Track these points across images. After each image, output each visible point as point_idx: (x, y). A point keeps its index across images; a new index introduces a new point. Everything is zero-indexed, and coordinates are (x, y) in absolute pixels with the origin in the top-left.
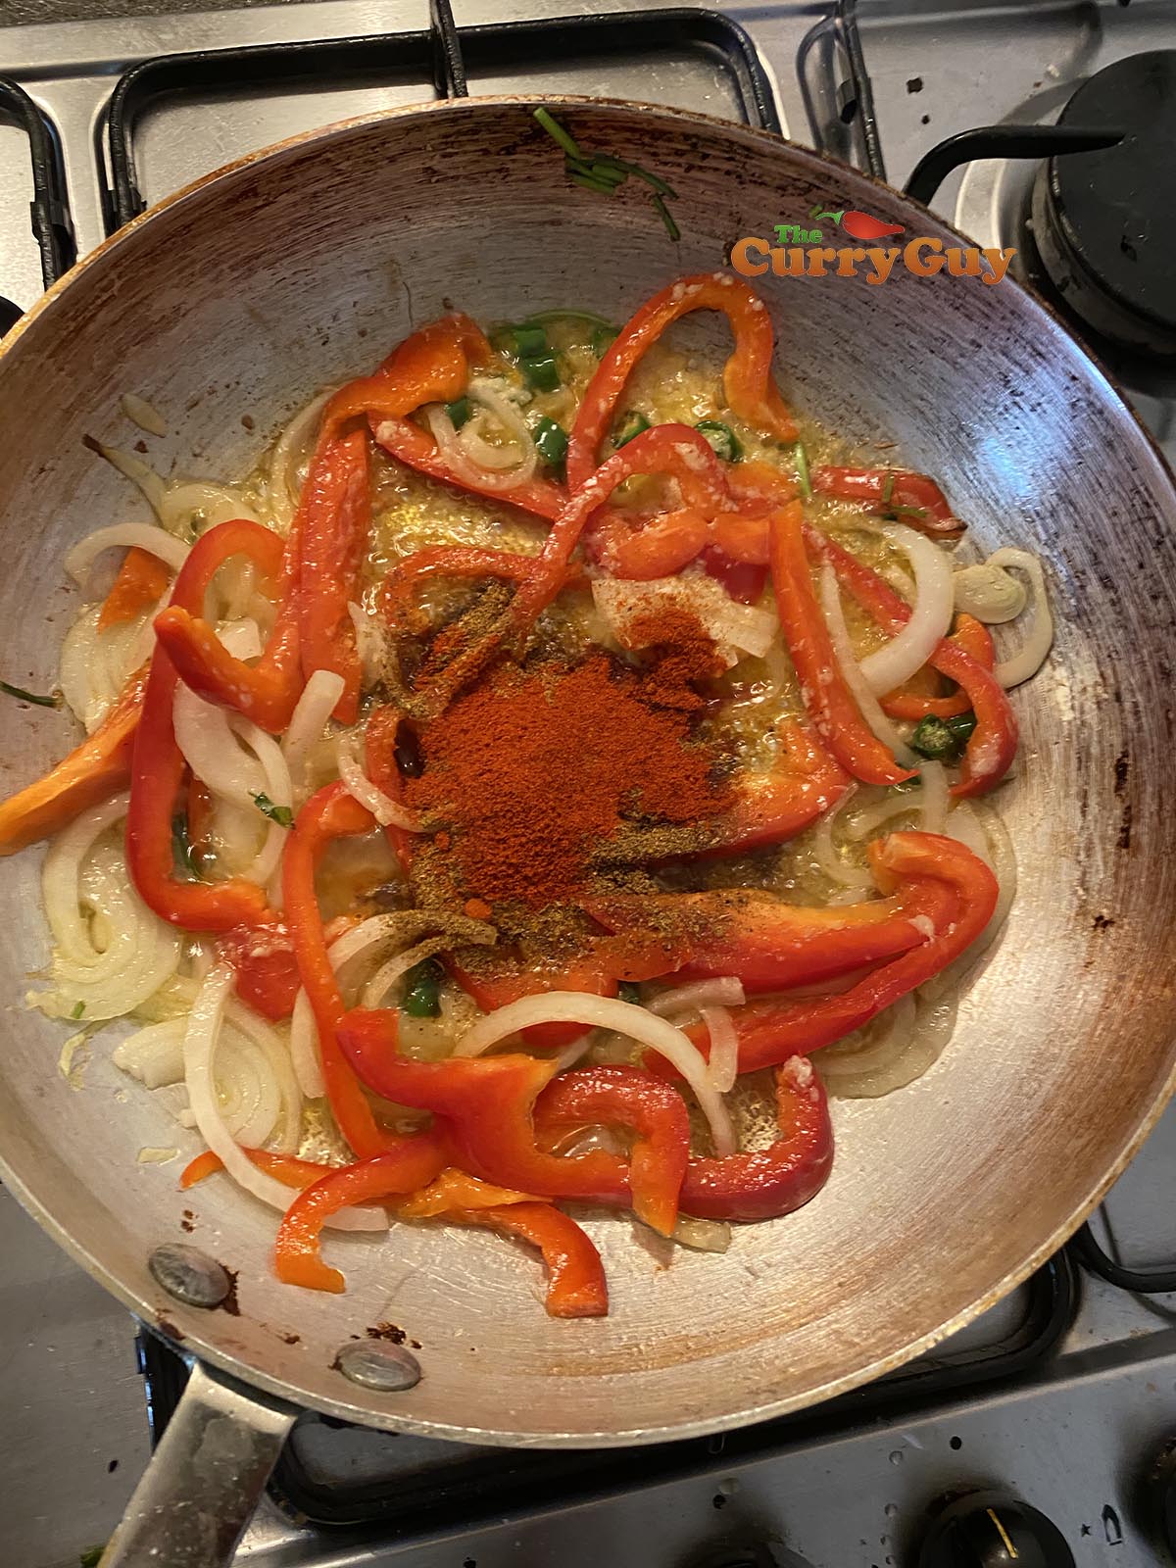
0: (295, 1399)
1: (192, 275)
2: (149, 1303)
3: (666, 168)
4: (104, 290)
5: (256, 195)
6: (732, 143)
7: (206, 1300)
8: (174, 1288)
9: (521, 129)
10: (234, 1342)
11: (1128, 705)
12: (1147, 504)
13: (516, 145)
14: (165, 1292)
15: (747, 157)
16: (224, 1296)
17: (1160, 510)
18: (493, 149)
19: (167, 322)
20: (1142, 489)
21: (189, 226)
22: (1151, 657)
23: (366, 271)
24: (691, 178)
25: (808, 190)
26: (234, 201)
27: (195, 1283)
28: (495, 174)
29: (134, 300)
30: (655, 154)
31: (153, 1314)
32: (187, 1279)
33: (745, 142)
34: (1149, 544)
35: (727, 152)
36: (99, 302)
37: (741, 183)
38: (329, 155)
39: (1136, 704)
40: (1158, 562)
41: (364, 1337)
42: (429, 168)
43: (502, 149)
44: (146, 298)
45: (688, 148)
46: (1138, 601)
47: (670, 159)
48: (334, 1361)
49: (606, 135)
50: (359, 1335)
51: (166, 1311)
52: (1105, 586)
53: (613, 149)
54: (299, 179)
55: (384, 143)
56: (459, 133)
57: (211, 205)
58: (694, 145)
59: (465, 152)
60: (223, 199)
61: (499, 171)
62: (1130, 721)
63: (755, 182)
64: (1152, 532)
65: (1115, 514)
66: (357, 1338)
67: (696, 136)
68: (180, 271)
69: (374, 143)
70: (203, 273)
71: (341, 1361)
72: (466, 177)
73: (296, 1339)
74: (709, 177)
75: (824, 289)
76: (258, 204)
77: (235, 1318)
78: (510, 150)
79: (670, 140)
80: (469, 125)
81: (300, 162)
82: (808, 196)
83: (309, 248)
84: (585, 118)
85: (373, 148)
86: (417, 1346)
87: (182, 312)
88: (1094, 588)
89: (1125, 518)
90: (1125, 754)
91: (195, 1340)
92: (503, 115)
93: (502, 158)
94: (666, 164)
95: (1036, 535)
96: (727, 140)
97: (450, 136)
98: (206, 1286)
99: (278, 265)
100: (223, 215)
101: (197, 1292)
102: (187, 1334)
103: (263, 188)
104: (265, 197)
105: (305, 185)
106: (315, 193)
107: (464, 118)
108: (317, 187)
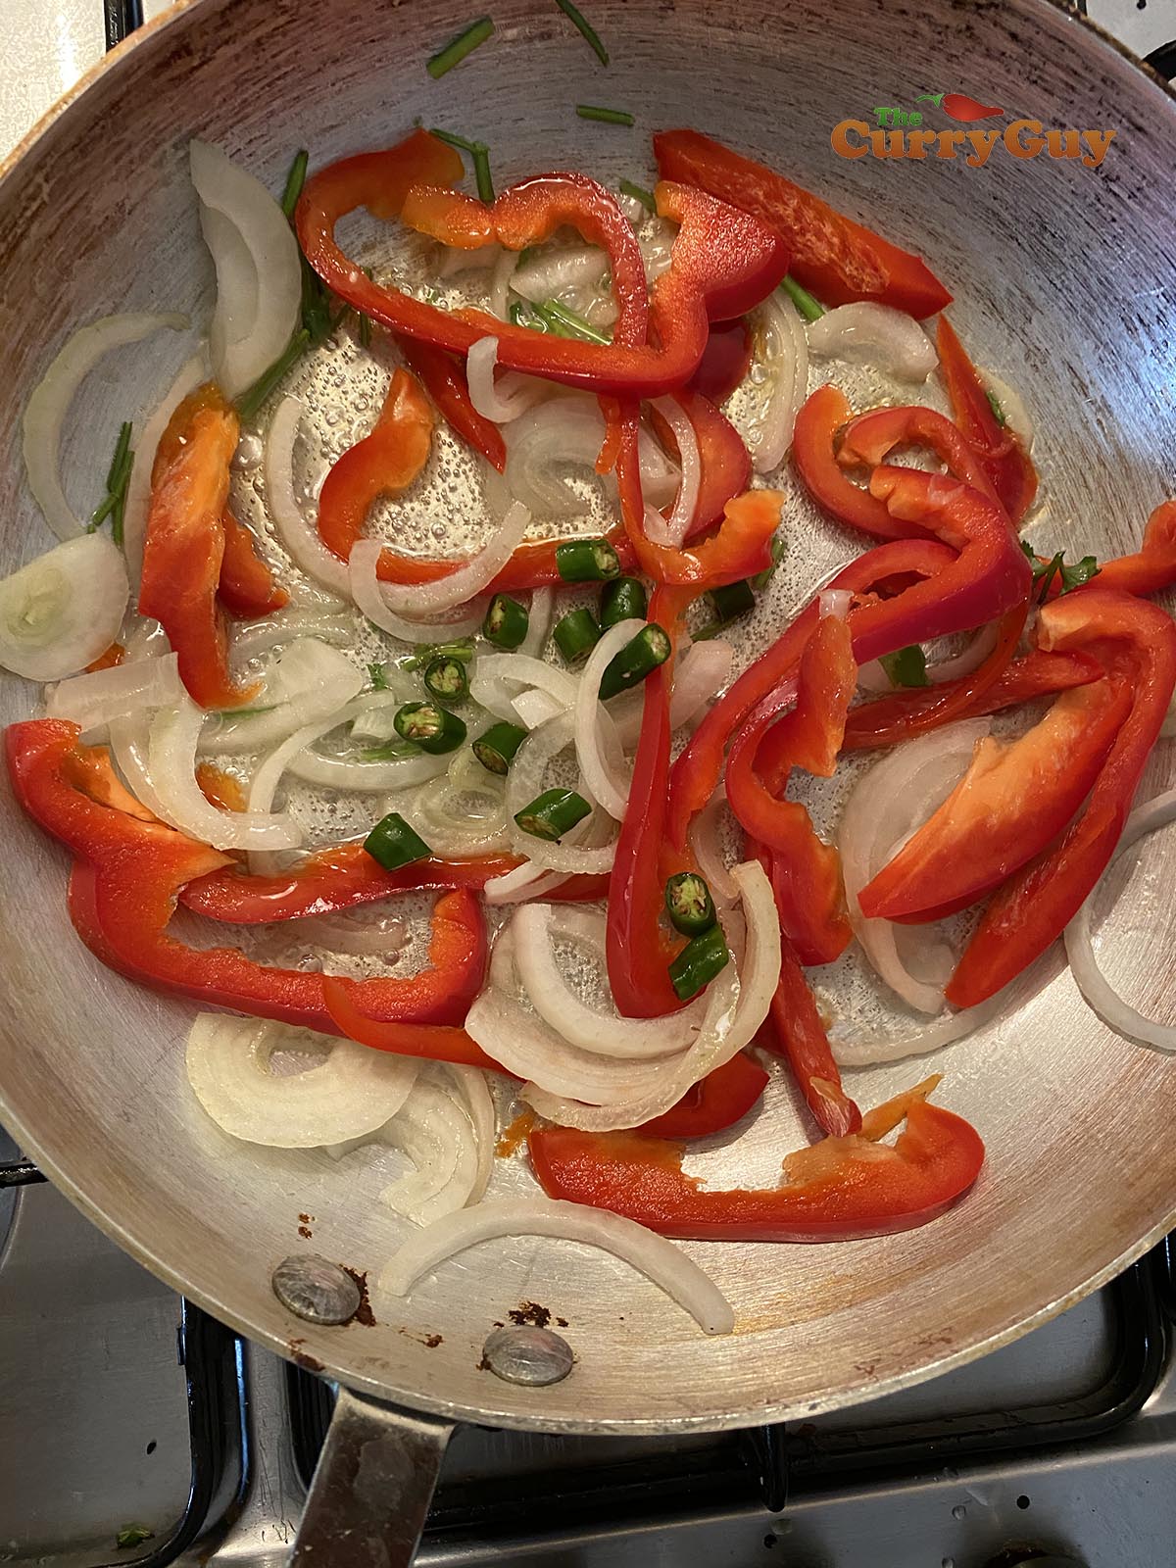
0: (450, 1415)
1: (131, 162)
2: (280, 1336)
4: (32, 198)
5: (190, 53)
7: (339, 1317)
8: (304, 1311)
10: (377, 1360)
14: (294, 1317)
16: (357, 1305)
19: (112, 225)
21: (118, 102)
23: (332, 127)
26: (165, 65)
27: (324, 1301)
29: (70, 204)
31: (285, 1348)
32: (316, 1301)
36: (28, 213)
41: (509, 1324)
44: (82, 199)
48: (481, 1359)
50: (501, 1321)
51: (299, 1342)
54: (237, 25)
57: (140, 73)
60: (152, 64)
66: (501, 1325)
68: (117, 160)
70: (143, 159)
71: (489, 1359)
73: (439, 1339)
75: (869, 78)
76: (196, 63)
77: (373, 1329)
83: (262, 108)
86: (563, 1323)
87: (128, 207)
91: (334, 1368)
98: (336, 1302)
99: (229, 135)
100: (154, 84)
101: (327, 1311)
102: (326, 1364)
103: (197, 43)
104: (200, 54)
105: (245, 32)
106: (258, 40)
108: (261, 32)
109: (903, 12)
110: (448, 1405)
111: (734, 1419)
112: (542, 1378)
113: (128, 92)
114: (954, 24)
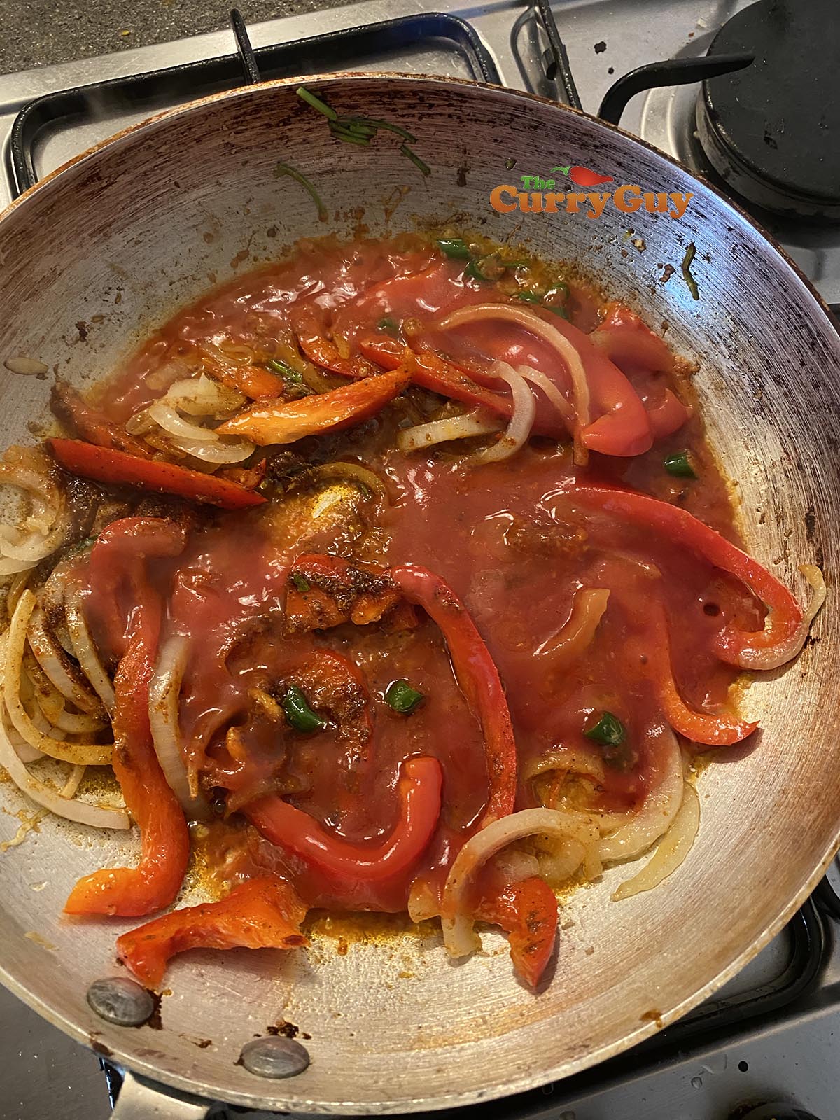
0: (205, 1094)
1: (61, 244)
2: (84, 1028)
3: (405, 119)
5: (99, 179)
6: (448, 92)
7: (133, 1020)
8: (106, 1013)
9: (291, 105)
10: (156, 1052)
11: (808, 472)
12: (799, 316)
13: (289, 117)
14: (98, 1017)
15: (461, 101)
16: (149, 1015)
17: (811, 319)
18: (273, 123)
19: (49, 280)
20: (794, 305)
21: (52, 207)
22: (819, 431)
23: (194, 226)
24: (425, 124)
25: (511, 120)
26: (84, 185)
27: (123, 1007)
28: (279, 141)
29: (18, 268)
30: (394, 110)
31: (85, 1037)
32: (116, 1005)
33: (457, 90)
34: (806, 347)
35: (446, 100)
37: (462, 122)
38: (150, 142)
39: (814, 470)
40: (814, 359)
41: (265, 1035)
42: (228, 143)
43: (280, 122)
44: (27, 264)
45: (418, 101)
46: (805, 391)
47: (405, 112)
48: (238, 1058)
49: (355, 100)
50: (260, 1033)
51: (97, 1033)
52: (778, 383)
53: (363, 110)
54: (131, 163)
55: (190, 129)
56: (245, 114)
58: (421, 99)
59: (253, 128)
61: (281, 139)
62: (812, 483)
63: (471, 120)
64: (806, 336)
65: (777, 327)
66: (258, 1035)
67: (421, 91)
68: (51, 242)
69: (182, 129)
70: (69, 241)
71: (244, 1058)
72: (257, 146)
73: (209, 1043)
74: (438, 121)
76: (104, 184)
77: (159, 1031)
78: (286, 122)
79: (403, 97)
80: (251, 106)
81: (129, 149)
82: (512, 124)
83: (148, 214)
84: (337, 90)
85: (183, 133)
86: (307, 1037)
87: (58, 272)
88: (770, 386)
89: (785, 329)
90: (811, 509)
91: (121, 1055)
92: (275, 96)
93: (281, 128)
94: (403, 116)
95: (721, 353)
96: (444, 91)
97: (239, 117)
98: (132, 1009)
99: (126, 229)
100: (76, 197)
101: (125, 1015)
102: (115, 1051)
103: (105, 173)
104: (106, 180)
105: (135, 167)
106: (145, 172)
107: (247, 101)
108: (146, 168)
109: (552, 153)
110: (203, 1087)
111: (420, 1104)
112: (280, 1072)
113: (59, 201)
114: (582, 159)
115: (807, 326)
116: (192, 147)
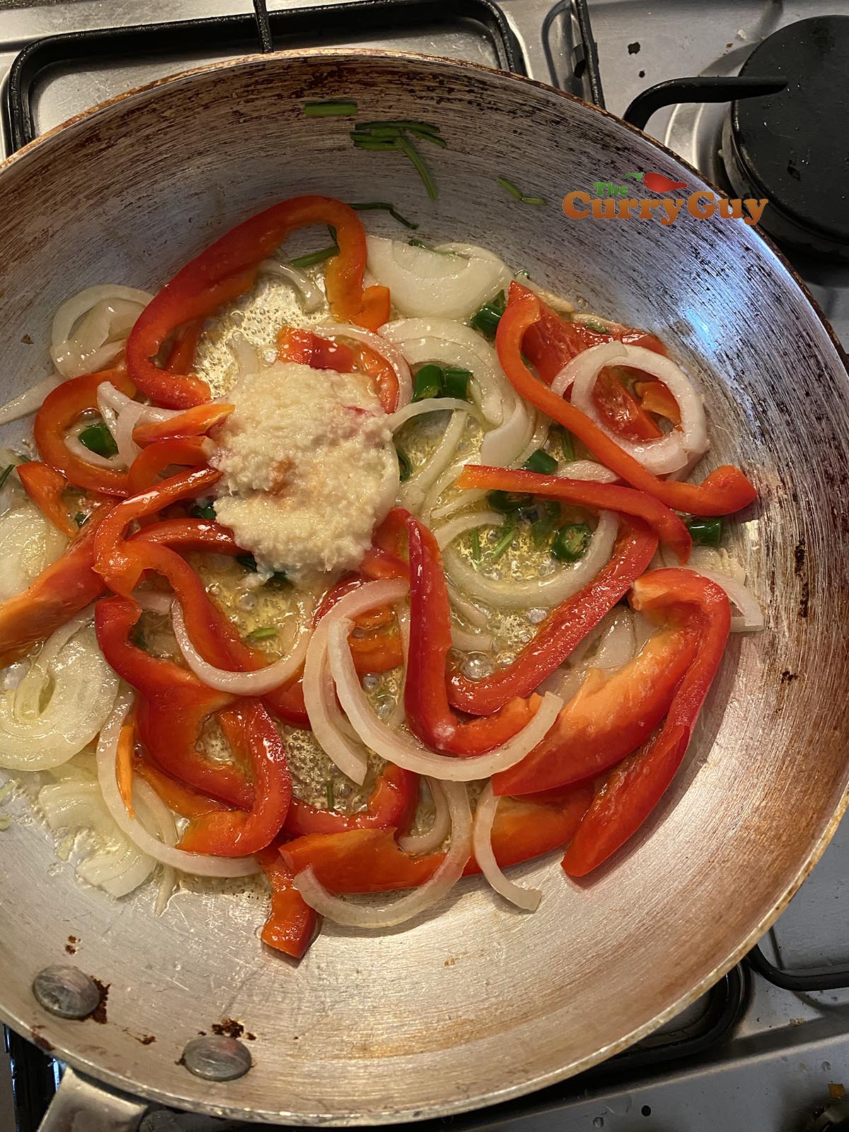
0: (143, 1095)
1: (55, 204)
2: (26, 1021)
3: (423, 101)
5: (99, 140)
6: (469, 78)
7: (77, 1013)
8: (50, 1005)
9: (305, 77)
10: (98, 1048)
11: (803, 504)
12: (809, 346)
13: (302, 90)
14: (43, 1010)
15: (482, 89)
16: (94, 1008)
17: (819, 351)
18: (285, 94)
19: (39, 242)
20: (804, 334)
21: (47, 166)
22: (818, 465)
23: (196, 194)
24: (443, 108)
25: (532, 113)
26: (83, 145)
27: (68, 1000)
28: (290, 113)
29: (8, 227)
30: (412, 91)
31: (28, 1031)
32: (61, 998)
33: (479, 77)
34: (812, 377)
35: (467, 86)
37: (482, 110)
38: (154, 106)
39: (808, 503)
40: (820, 391)
41: (210, 1034)
42: (237, 111)
43: (293, 93)
44: (18, 225)
45: (438, 85)
46: (807, 422)
47: (424, 94)
48: (180, 1057)
49: (372, 78)
50: (205, 1031)
51: (40, 1027)
52: (782, 411)
53: (380, 88)
54: (133, 126)
55: (197, 94)
56: (257, 83)
57: (63, 149)
58: (441, 82)
59: (264, 97)
60: (72, 144)
61: (293, 111)
62: (805, 516)
63: (491, 108)
64: (814, 368)
65: (786, 354)
66: (203, 1034)
67: (441, 75)
68: (45, 202)
69: (189, 94)
70: (63, 202)
71: (186, 1057)
72: (267, 117)
73: (152, 1039)
74: (457, 106)
75: (552, 189)
76: (103, 147)
77: (103, 1025)
78: (299, 94)
79: (422, 79)
80: (263, 75)
81: (131, 112)
82: (534, 117)
83: (149, 178)
84: (353, 66)
85: (189, 98)
86: (251, 1037)
87: (51, 233)
88: (773, 412)
89: (793, 357)
90: (802, 543)
91: (61, 1050)
92: (289, 67)
93: (294, 100)
94: (421, 98)
95: (727, 372)
96: (465, 76)
97: (250, 86)
98: (78, 1002)
99: (124, 193)
100: (73, 157)
101: (69, 1008)
102: (56, 1046)
103: (104, 134)
104: (106, 141)
105: (138, 130)
106: (148, 136)
107: (259, 70)
108: (148, 131)
109: (572, 150)
110: (143, 1087)
111: (357, 1118)
112: (220, 1075)
113: (55, 160)
114: (603, 159)
115: (816, 356)
116: (198, 113)
